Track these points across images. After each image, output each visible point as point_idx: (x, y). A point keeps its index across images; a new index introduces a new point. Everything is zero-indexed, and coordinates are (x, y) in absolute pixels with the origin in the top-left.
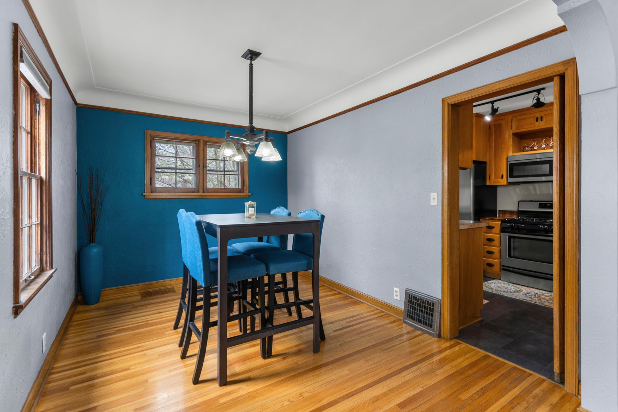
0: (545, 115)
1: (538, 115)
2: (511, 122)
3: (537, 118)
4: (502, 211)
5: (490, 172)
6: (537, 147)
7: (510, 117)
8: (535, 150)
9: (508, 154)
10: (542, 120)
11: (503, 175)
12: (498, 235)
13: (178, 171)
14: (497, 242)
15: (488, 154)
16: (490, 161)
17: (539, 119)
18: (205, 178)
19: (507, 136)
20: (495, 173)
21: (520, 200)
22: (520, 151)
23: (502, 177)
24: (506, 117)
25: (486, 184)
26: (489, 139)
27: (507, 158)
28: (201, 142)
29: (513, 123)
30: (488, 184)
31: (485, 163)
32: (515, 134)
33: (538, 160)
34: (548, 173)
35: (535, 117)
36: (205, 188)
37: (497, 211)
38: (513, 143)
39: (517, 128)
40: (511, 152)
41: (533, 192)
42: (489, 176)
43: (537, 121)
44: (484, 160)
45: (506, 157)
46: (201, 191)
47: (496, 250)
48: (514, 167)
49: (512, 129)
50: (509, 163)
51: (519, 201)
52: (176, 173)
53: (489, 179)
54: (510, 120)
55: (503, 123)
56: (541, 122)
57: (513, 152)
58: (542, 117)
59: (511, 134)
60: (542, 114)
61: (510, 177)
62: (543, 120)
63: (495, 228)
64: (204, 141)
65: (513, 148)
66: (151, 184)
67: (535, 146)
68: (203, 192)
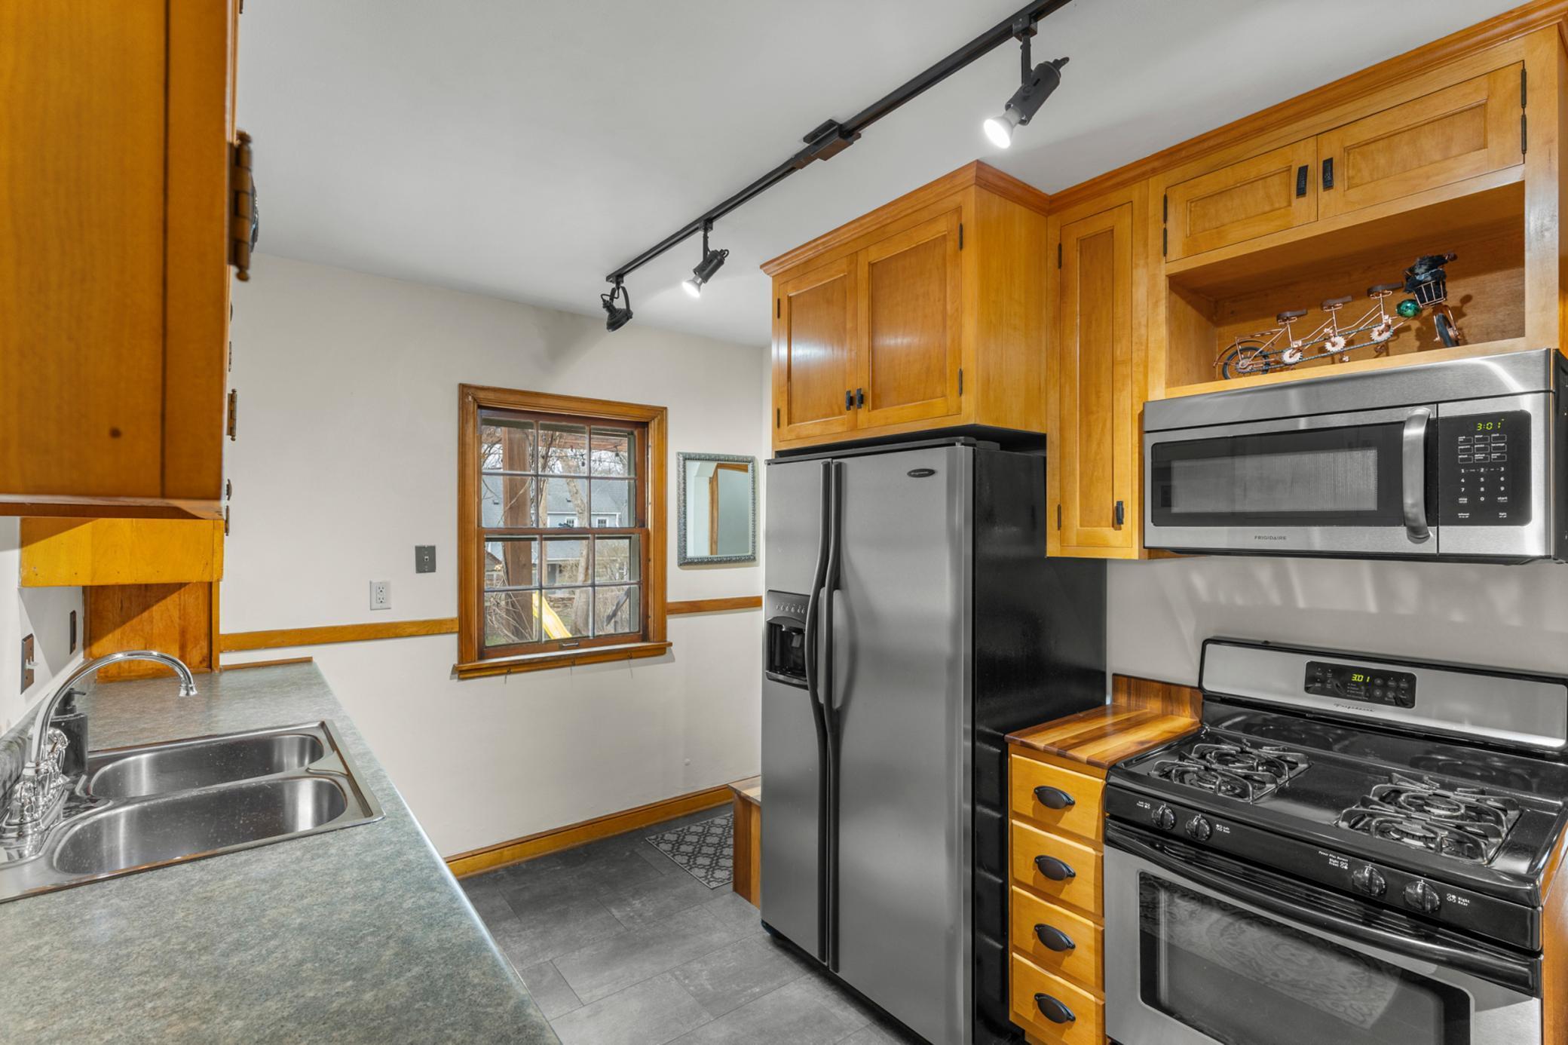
0: (1348, 150)
1: (1307, 155)
2: (1161, 218)
3: (1303, 171)
4: (1129, 677)
5: (1062, 488)
6: (1299, 350)
7: (1155, 187)
8: (1288, 367)
9: (1145, 390)
10: (1328, 184)
11: (1120, 504)
12: (1090, 850)
14: (1082, 889)
15: (1053, 396)
16: (1062, 430)
17: (1315, 176)
19: (1140, 293)
20: (1085, 495)
21: (1210, 636)
22: (1212, 378)
23: (1118, 519)
24: (1135, 192)
25: (1045, 551)
26: (1059, 319)
27: (1141, 416)
29: (1170, 218)
30: (1053, 549)
31: (1038, 441)
32: (1178, 284)
33: (1303, 424)
34: (1370, 504)
35: (1289, 169)
37: (1104, 674)
38: (1171, 333)
39: (1191, 250)
40: (1164, 386)
41: (1275, 598)
42: (1059, 508)
43: (1301, 192)
44: (1035, 428)
45: (1138, 409)
47: (1079, 929)
48: (1177, 465)
49: (1165, 254)
50: (1151, 440)
51: (1206, 642)
53: (1056, 525)
54: (1155, 208)
55: (1123, 224)
56: (1325, 196)
57: (1171, 383)
58: (1328, 165)
59: (1163, 284)
60: (1331, 148)
61: (1157, 521)
62: (1337, 183)
63: (1075, 808)
65: (1171, 365)
67: (1288, 346)
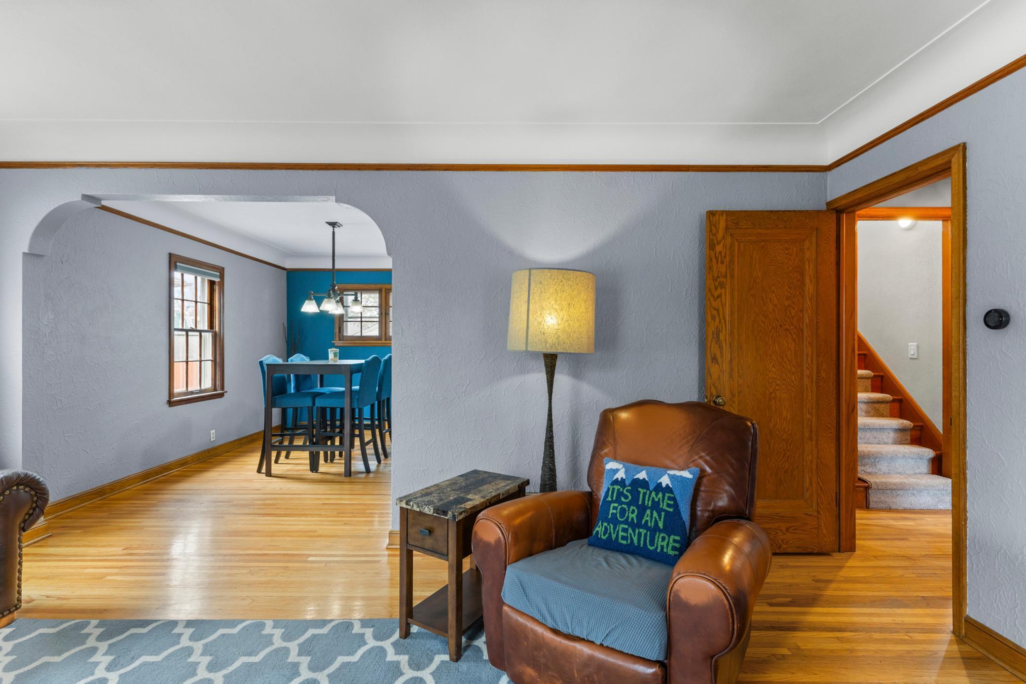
13: (363, 320)
18: (387, 325)
28: (384, 290)
36: (387, 336)
46: (383, 339)
52: (361, 321)
64: (386, 289)
66: (340, 332)
68: (386, 340)
